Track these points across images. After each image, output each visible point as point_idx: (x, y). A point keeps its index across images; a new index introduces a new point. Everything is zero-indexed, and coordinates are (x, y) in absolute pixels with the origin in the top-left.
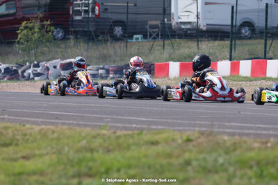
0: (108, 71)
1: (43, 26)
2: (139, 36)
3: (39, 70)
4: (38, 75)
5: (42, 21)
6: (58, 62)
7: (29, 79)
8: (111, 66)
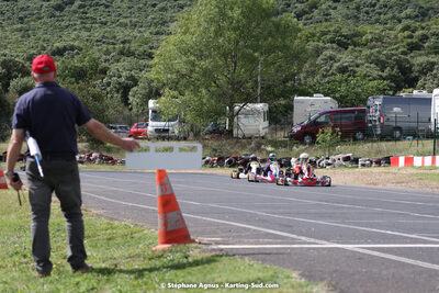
0: (371, 162)
1: (334, 132)
2: (411, 138)
3: (330, 161)
4: (329, 164)
5: (333, 128)
6: (341, 156)
7: (322, 167)
8: (374, 158)
